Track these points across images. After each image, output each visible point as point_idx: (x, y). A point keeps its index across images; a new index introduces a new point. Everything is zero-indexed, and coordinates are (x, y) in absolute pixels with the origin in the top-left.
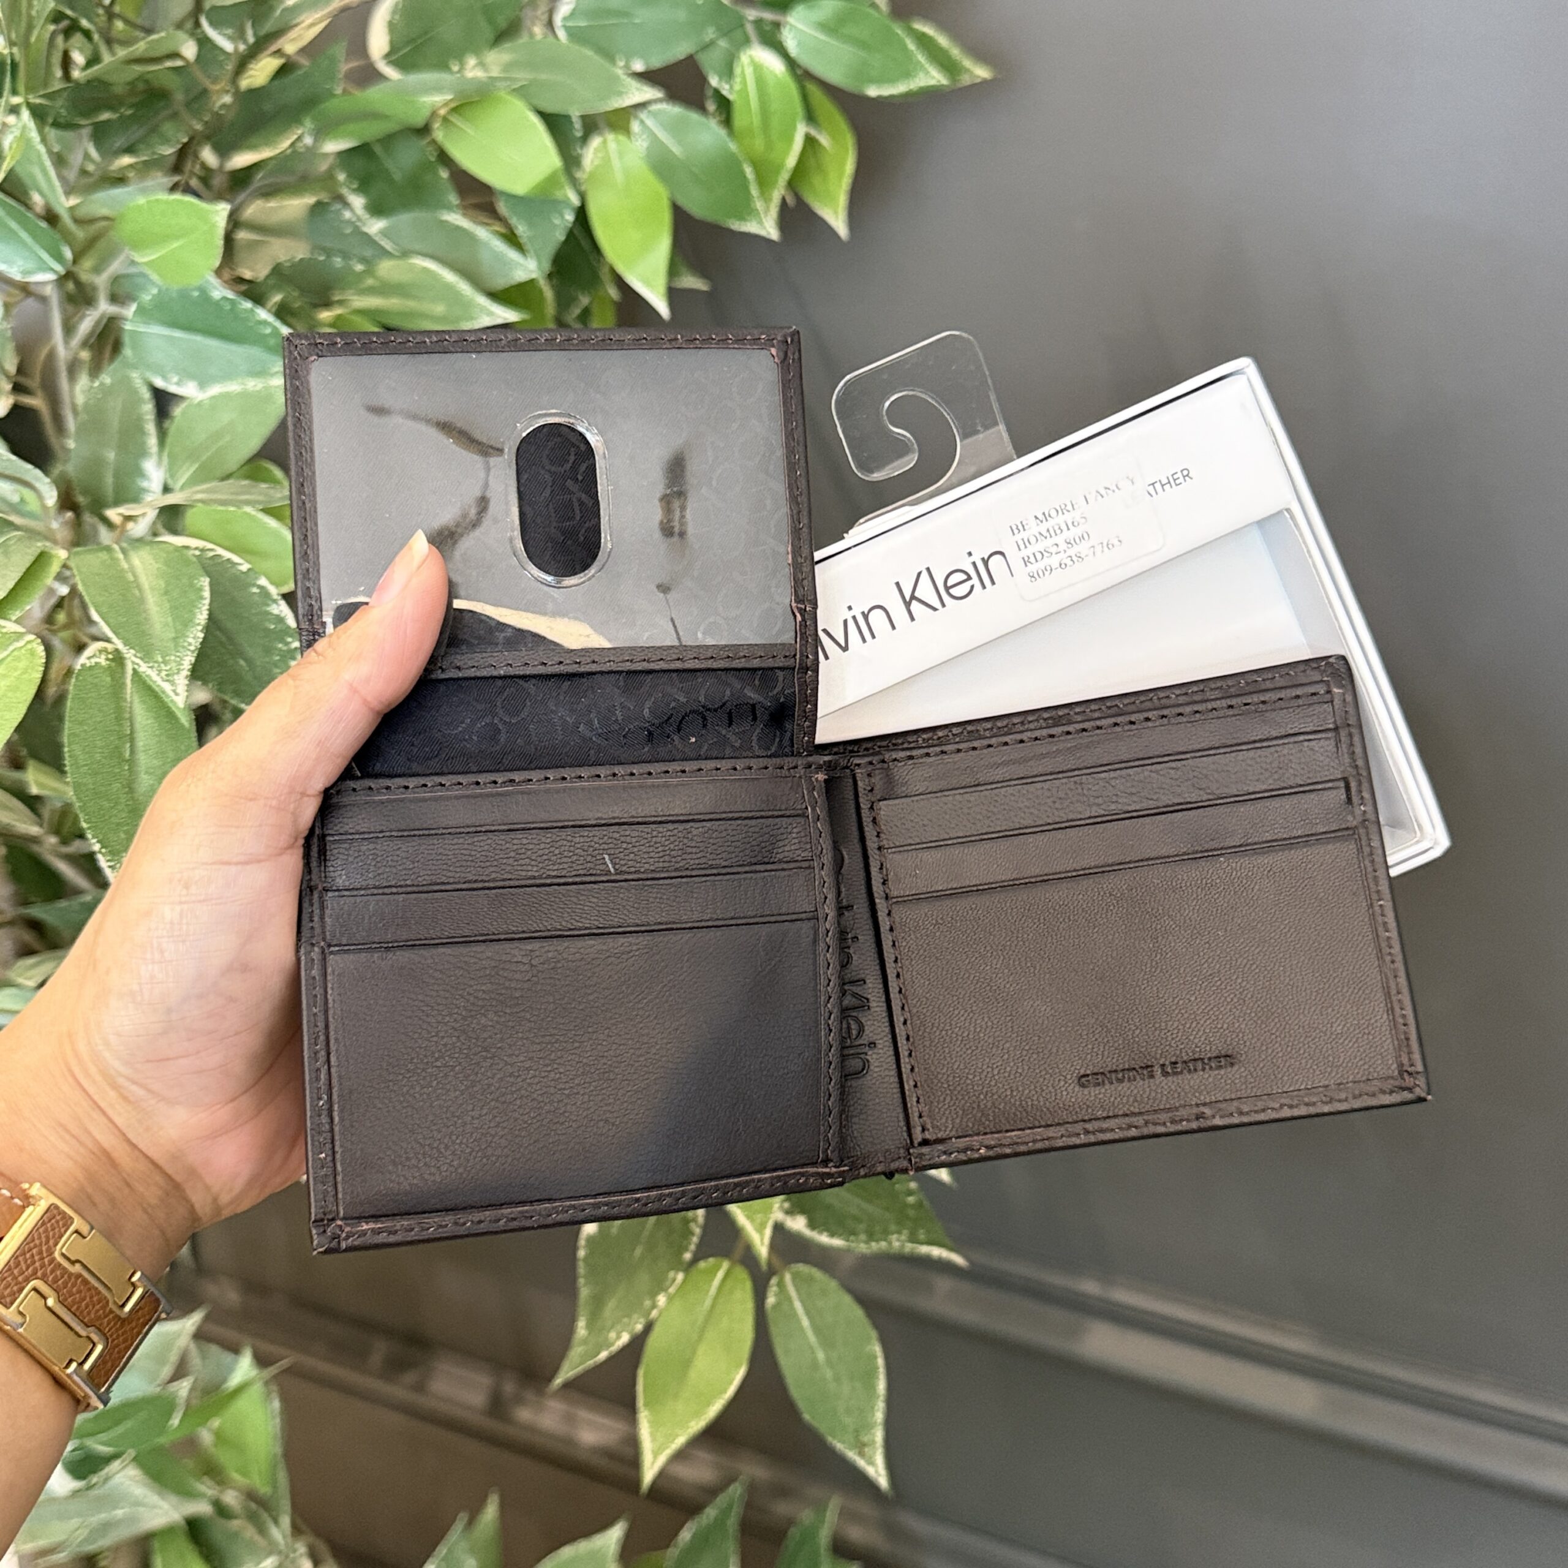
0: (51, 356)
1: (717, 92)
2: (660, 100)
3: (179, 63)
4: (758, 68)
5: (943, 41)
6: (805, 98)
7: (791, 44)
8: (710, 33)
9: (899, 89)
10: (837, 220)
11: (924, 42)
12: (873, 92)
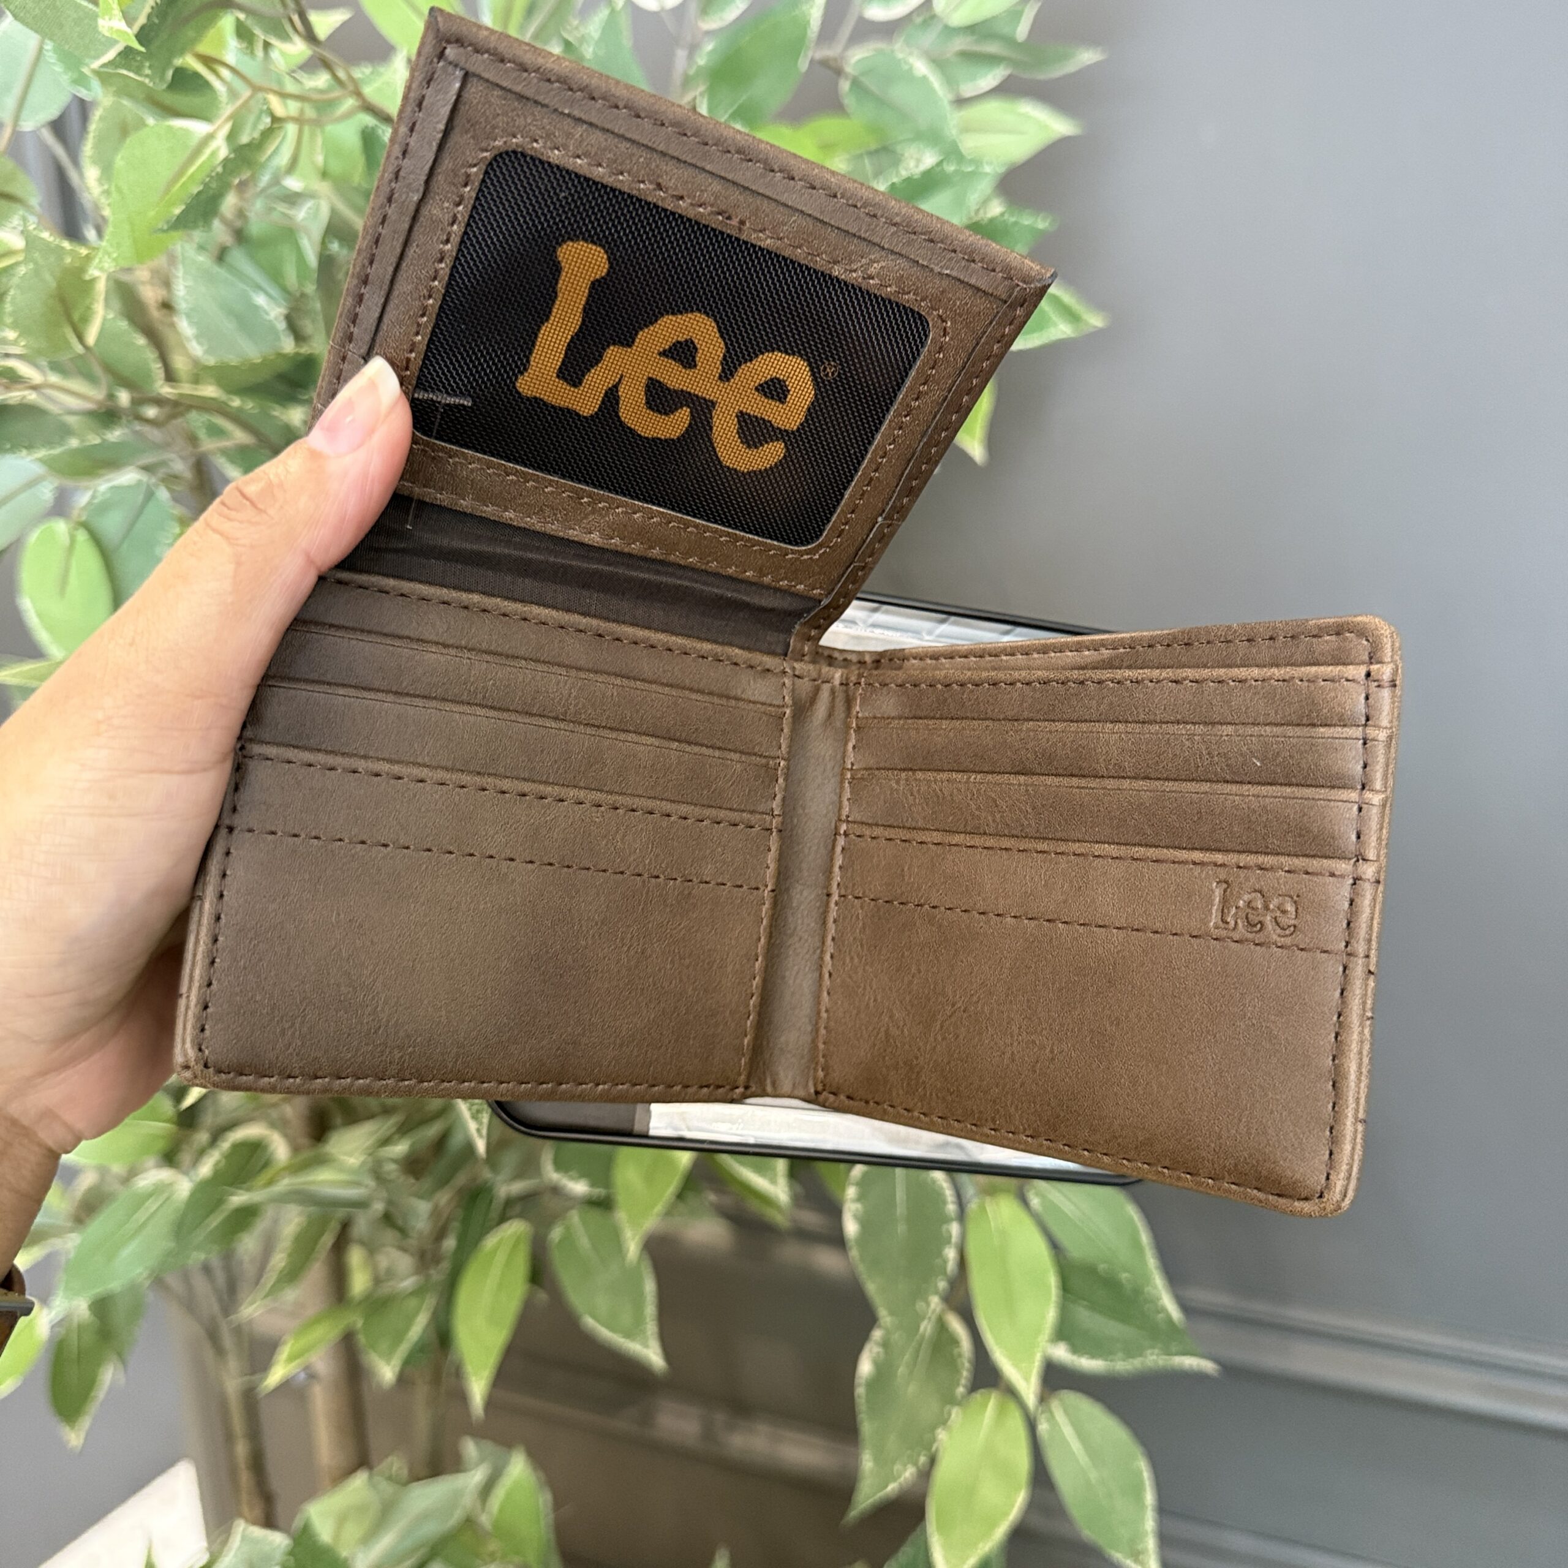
5: (1068, 299)
9: (1034, 342)
10: (976, 449)
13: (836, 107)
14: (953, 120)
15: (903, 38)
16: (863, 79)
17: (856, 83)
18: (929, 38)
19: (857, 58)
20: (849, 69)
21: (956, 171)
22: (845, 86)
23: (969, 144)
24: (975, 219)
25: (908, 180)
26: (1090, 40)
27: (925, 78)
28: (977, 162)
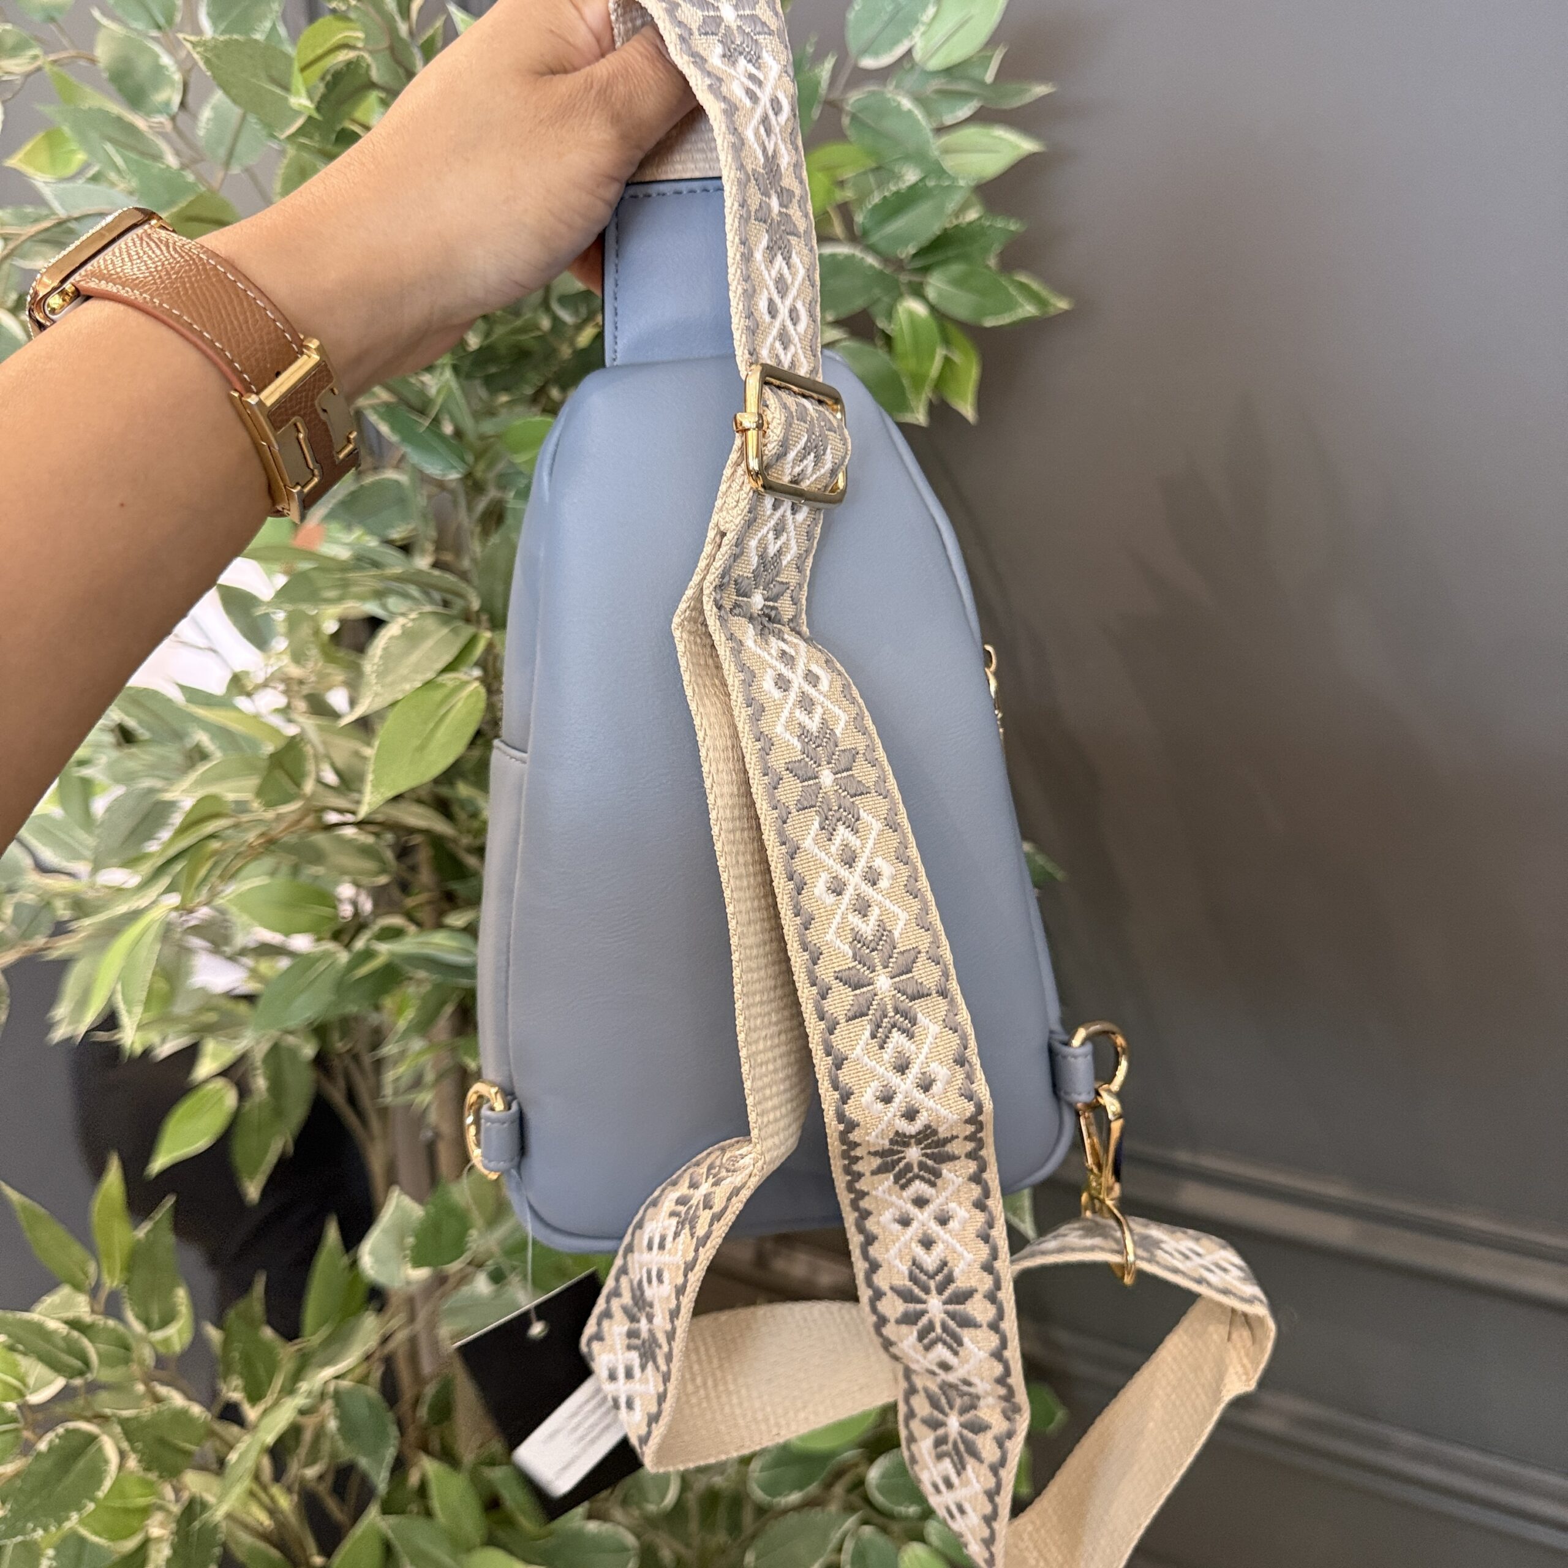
0: (459, 528)
1: (883, 332)
2: (845, 339)
3: (540, 333)
4: (911, 314)
5: (1035, 285)
6: (943, 332)
7: (931, 293)
8: (877, 292)
9: (1005, 320)
10: (967, 409)
11: (1023, 287)
12: (989, 322)
13: (840, 136)
14: (935, 145)
15: (894, 83)
16: (860, 115)
17: (854, 117)
18: (910, 80)
19: (854, 98)
20: (848, 108)
21: (936, 186)
22: (846, 121)
23: (949, 163)
24: (955, 222)
25: (897, 193)
26: (1042, 79)
27: (910, 111)
28: (954, 179)
